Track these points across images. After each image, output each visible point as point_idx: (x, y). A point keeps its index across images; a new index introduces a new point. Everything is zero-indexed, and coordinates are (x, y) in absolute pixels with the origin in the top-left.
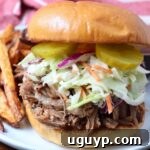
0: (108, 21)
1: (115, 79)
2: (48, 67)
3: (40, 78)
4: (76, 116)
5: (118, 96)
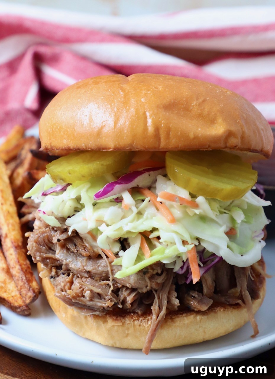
0: (187, 109)
1: (203, 218)
2: (78, 199)
3: (63, 220)
4: (133, 290)
5: (210, 249)
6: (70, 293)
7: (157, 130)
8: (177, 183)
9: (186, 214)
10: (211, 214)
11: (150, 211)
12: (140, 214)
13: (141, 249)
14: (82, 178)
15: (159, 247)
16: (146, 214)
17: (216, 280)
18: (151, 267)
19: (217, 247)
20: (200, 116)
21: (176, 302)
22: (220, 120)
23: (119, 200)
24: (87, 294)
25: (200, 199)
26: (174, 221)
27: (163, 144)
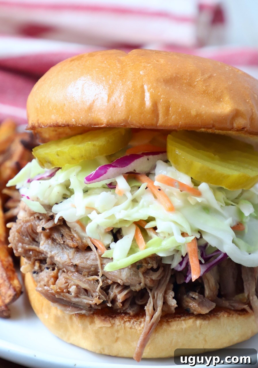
6: (53, 288)
7: (155, 105)
8: (178, 169)
9: (187, 203)
10: (215, 204)
11: (147, 198)
12: (135, 201)
13: (135, 240)
14: (72, 160)
15: (155, 238)
16: (142, 202)
17: (221, 282)
18: (146, 260)
19: (221, 242)
20: (205, 93)
21: (173, 303)
22: (227, 98)
23: (112, 186)
24: (73, 289)
25: (204, 187)
26: (172, 209)
27: (161, 121)
